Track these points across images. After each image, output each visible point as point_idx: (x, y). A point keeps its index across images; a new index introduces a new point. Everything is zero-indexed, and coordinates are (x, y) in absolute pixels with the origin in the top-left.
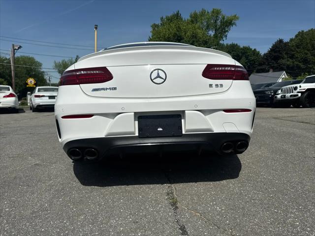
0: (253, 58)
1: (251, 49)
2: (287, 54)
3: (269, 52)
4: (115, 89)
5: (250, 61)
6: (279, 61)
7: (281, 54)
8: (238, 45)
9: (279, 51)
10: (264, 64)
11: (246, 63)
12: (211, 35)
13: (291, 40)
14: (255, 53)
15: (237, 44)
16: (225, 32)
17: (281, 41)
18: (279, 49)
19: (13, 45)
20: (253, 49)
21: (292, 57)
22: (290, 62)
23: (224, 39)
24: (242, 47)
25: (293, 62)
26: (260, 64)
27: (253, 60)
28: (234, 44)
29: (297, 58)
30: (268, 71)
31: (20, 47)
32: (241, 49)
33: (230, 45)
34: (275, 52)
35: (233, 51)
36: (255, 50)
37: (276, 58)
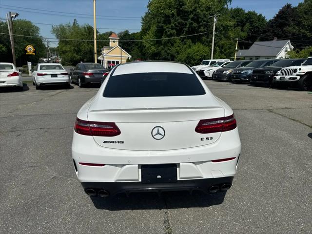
0: (257, 25)
1: (256, 14)
2: (294, 20)
3: (275, 18)
4: (123, 142)
5: (255, 28)
6: (285, 29)
7: (287, 20)
8: (243, 9)
9: (286, 18)
10: (269, 31)
11: (250, 30)
13: (300, 5)
14: (260, 18)
15: (241, 9)
17: (288, 6)
18: (286, 14)
19: (10, 13)
20: (258, 15)
21: (299, 24)
22: (295, 30)
23: (228, 4)
24: (247, 12)
25: (299, 31)
26: (265, 32)
27: (257, 27)
28: (239, 9)
29: (304, 25)
30: (272, 40)
31: (17, 15)
32: (246, 14)
33: (235, 9)
34: (282, 19)
35: (237, 16)
36: (260, 15)
37: (282, 26)
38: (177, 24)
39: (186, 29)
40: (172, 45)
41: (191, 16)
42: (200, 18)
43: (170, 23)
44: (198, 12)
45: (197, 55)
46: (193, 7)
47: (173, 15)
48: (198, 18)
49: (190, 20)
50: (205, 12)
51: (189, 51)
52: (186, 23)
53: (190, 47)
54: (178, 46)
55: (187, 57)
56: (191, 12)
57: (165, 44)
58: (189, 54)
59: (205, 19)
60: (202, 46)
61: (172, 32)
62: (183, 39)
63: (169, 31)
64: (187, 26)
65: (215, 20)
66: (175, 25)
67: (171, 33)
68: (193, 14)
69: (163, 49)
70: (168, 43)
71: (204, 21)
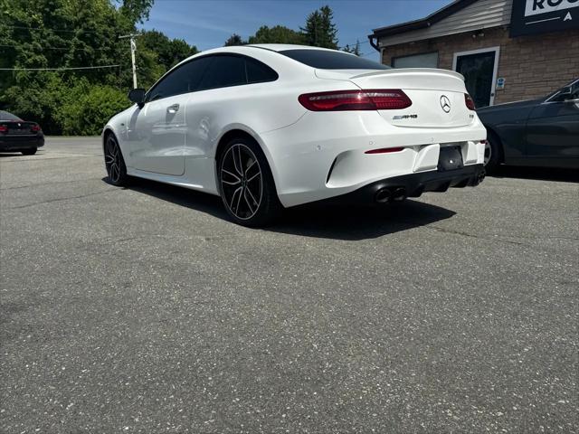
1: (188, 46)
8: (165, 35)
12: (114, 7)
13: (252, 40)
15: (161, 34)
16: (144, 6)
17: (236, 39)
20: (191, 47)
23: (144, 19)
24: (171, 39)
28: (157, 33)
32: (171, 43)
33: (149, 32)
35: (156, 46)
38: (48, 44)
39: (71, 56)
40: (42, 86)
41: (79, 31)
42: (97, 37)
43: (30, 40)
44: (93, 25)
45: (107, 107)
46: (80, 15)
47: (35, 24)
48: (94, 36)
49: (76, 38)
50: (105, 27)
51: (86, 98)
52: (68, 45)
53: (86, 91)
54: (57, 89)
55: (86, 111)
56: (78, 24)
57: (24, 83)
58: (88, 104)
59: (108, 40)
60: (112, 92)
61: (38, 58)
62: (65, 77)
63: (29, 57)
64: (73, 51)
65: (133, 43)
66: (43, 45)
67: (35, 61)
68: (80, 28)
69: (19, 93)
70: (31, 80)
71: (107, 44)
